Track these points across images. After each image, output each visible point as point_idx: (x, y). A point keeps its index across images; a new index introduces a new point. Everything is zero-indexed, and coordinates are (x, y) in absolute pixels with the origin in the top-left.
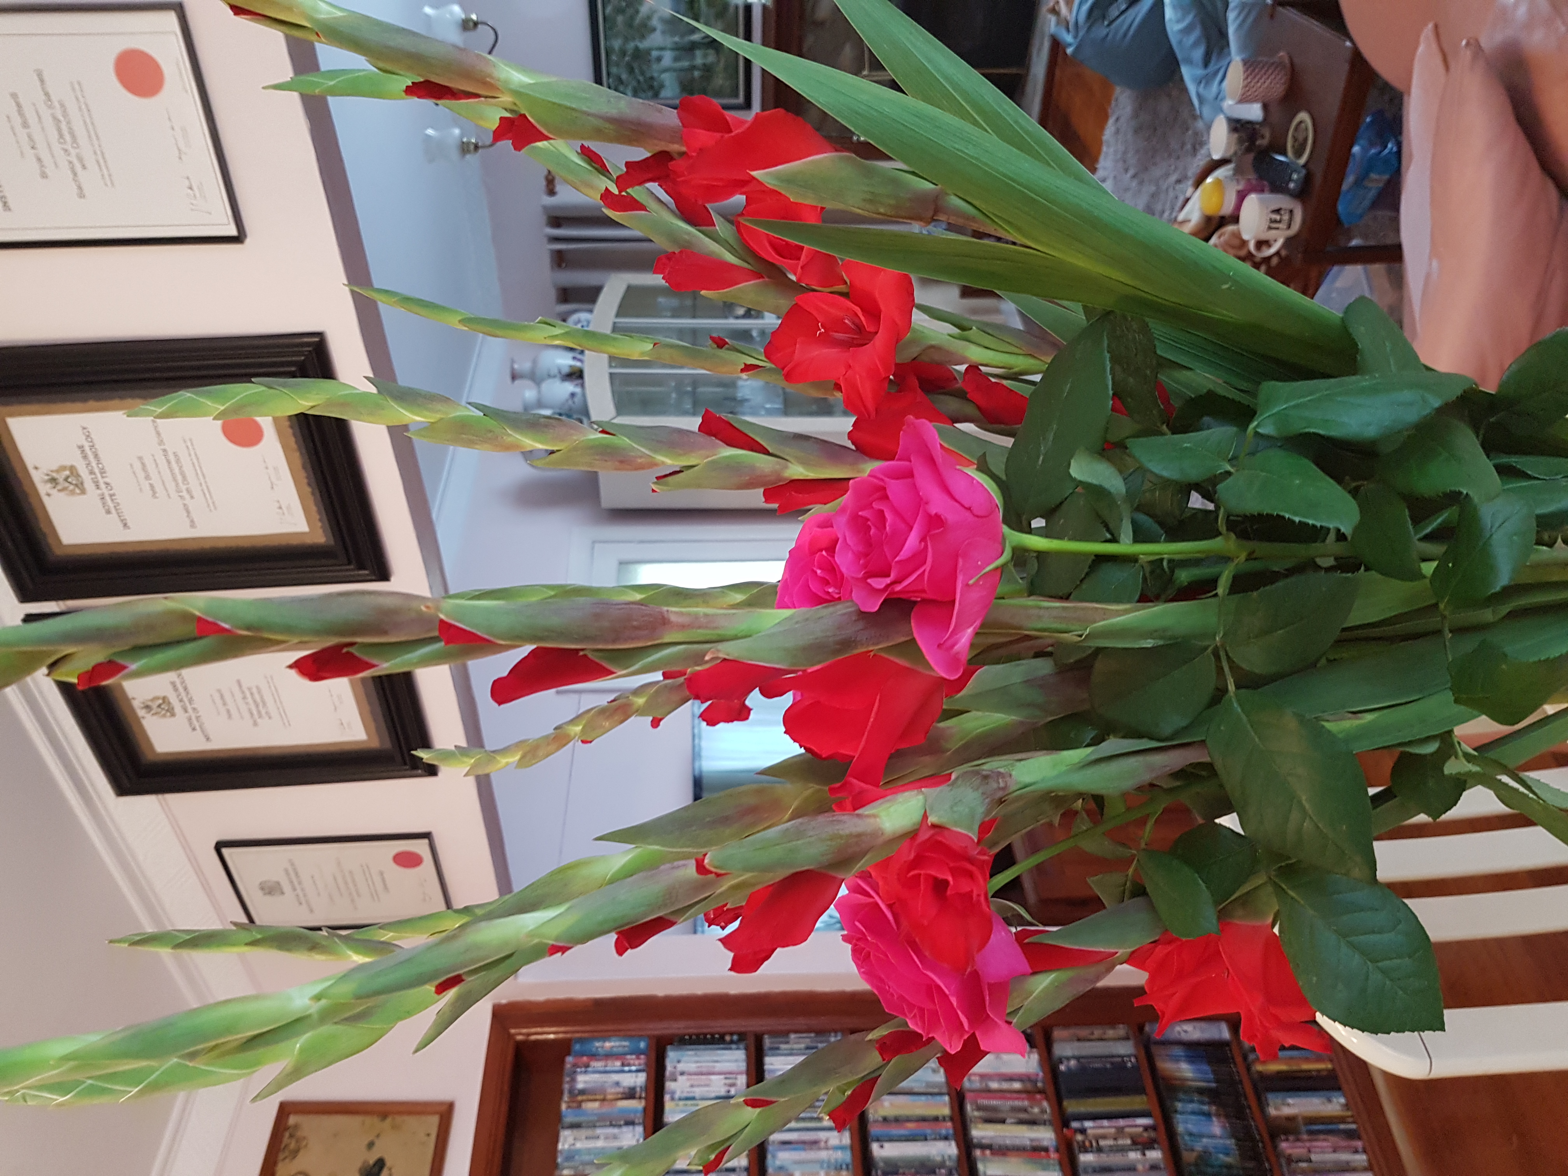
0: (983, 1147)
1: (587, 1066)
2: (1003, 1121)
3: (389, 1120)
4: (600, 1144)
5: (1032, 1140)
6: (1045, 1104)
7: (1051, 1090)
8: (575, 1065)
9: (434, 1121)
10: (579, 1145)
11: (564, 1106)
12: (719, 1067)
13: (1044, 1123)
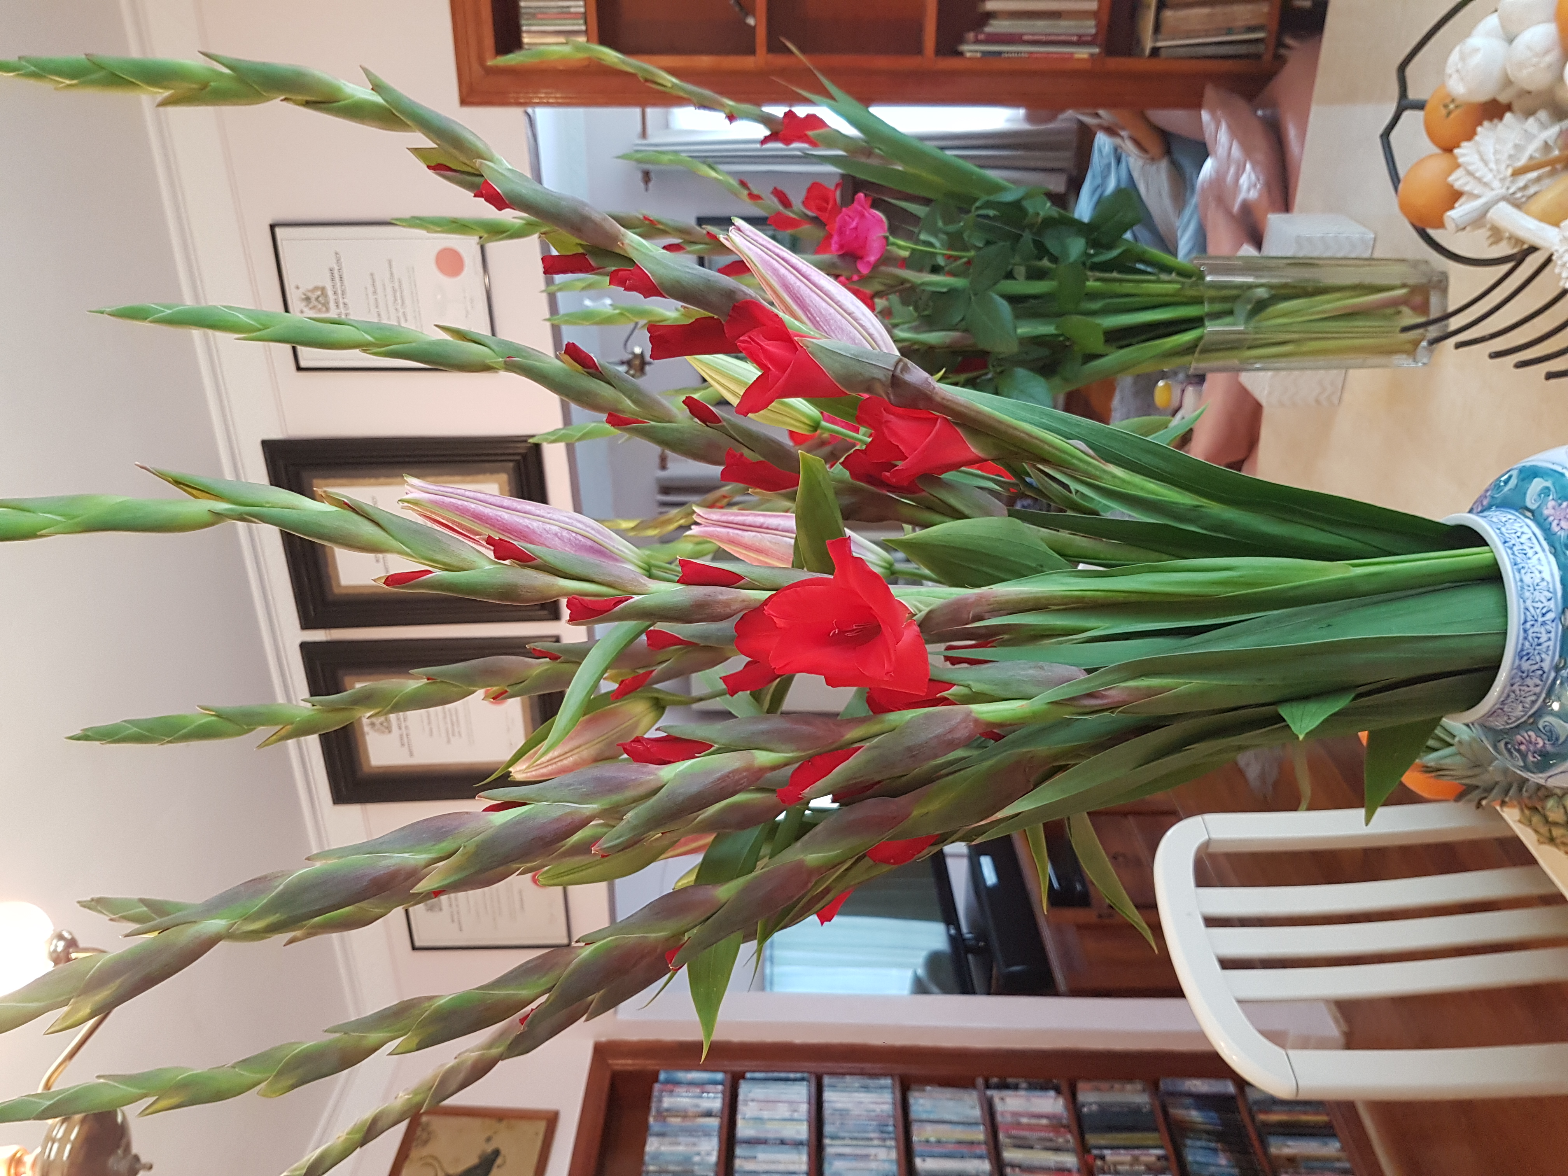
0: (1013, 1166)
1: (672, 1091)
2: (1031, 1147)
3: (505, 1122)
4: (681, 1148)
5: (1057, 1162)
6: (1069, 1137)
7: (1074, 1127)
8: (662, 1091)
9: (542, 1126)
10: (663, 1148)
11: (651, 1120)
12: (784, 1097)
13: (1067, 1150)
